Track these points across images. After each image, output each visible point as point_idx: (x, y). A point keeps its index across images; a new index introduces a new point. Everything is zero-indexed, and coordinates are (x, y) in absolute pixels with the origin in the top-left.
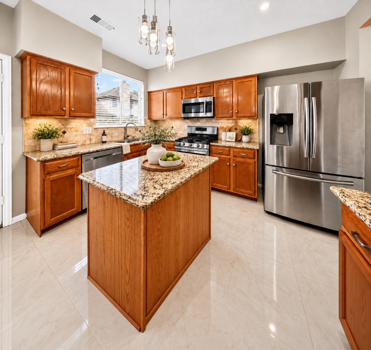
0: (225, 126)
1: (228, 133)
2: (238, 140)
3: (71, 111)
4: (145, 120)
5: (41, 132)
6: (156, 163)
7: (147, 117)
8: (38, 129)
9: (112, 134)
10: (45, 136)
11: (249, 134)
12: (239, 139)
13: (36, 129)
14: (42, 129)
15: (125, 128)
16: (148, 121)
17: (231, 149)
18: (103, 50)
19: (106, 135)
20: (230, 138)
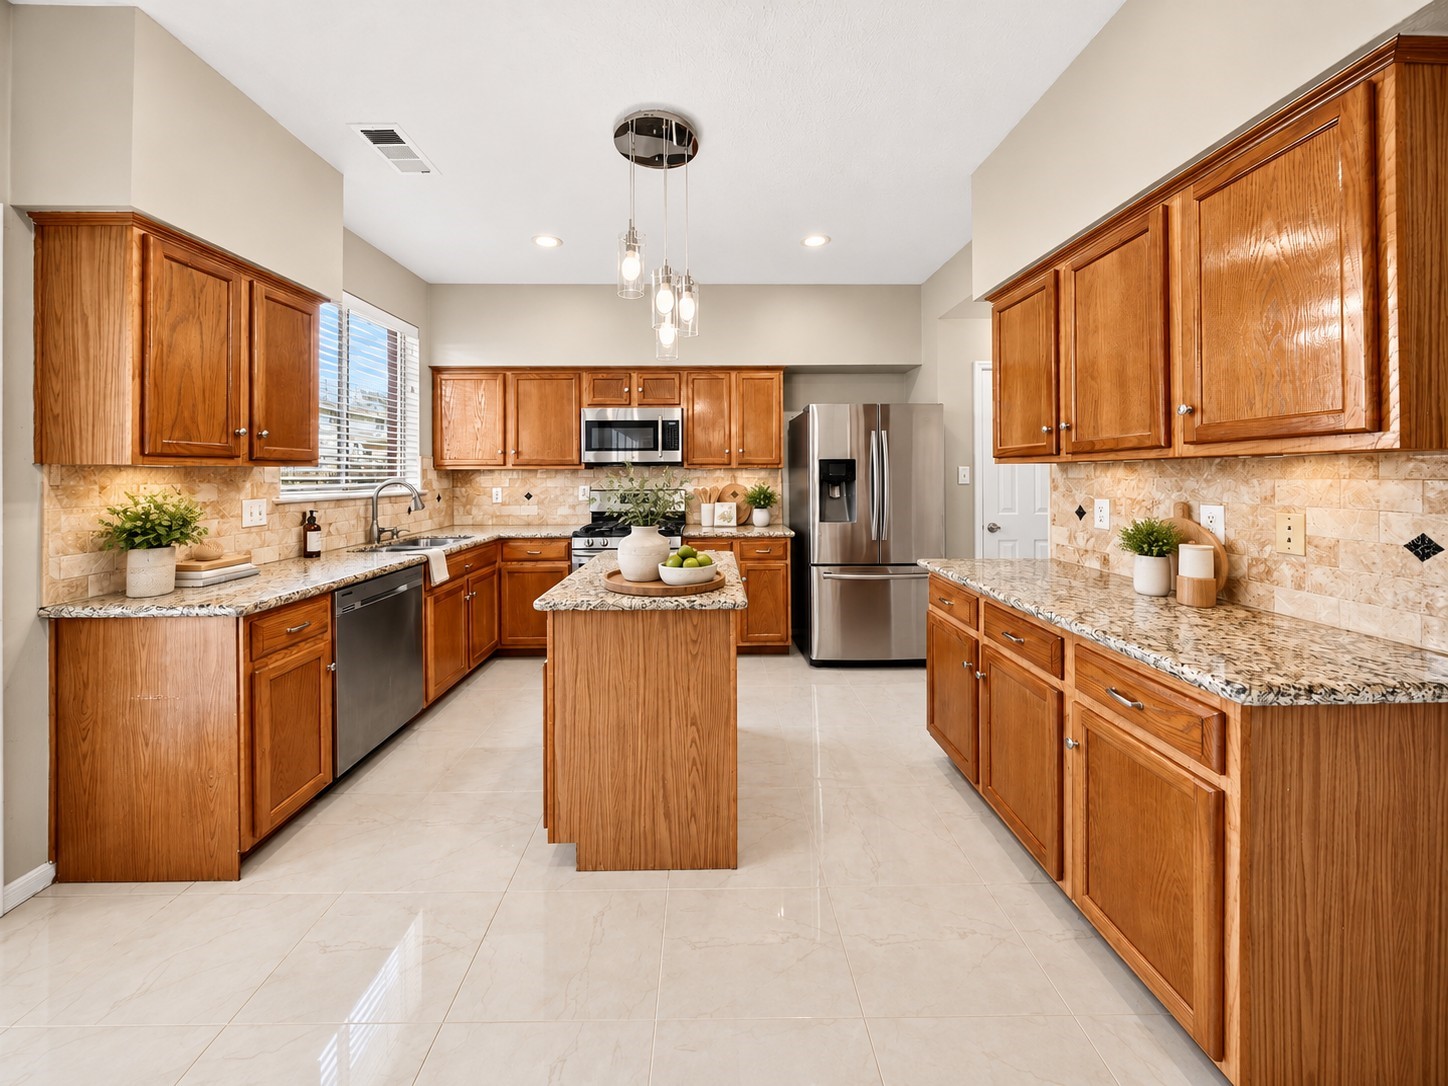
0: (708, 489)
1: (717, 504)
2: (744, 522)
3: (256, 442)
4: (424, 472)
5: (139, 523)
6: (652, 578)
7: (429, 462)
8: (125, 511)
9: (330, 524)
10: (158, 538)
11: (768, 504)
12: (742, 520)
13: (114, 512)
14: (139, 509)
15: (374, 502)
16: (432, 475)
17: (734, 542)
18: (347, 232)
19: (318, 529)
20: (723, 517)
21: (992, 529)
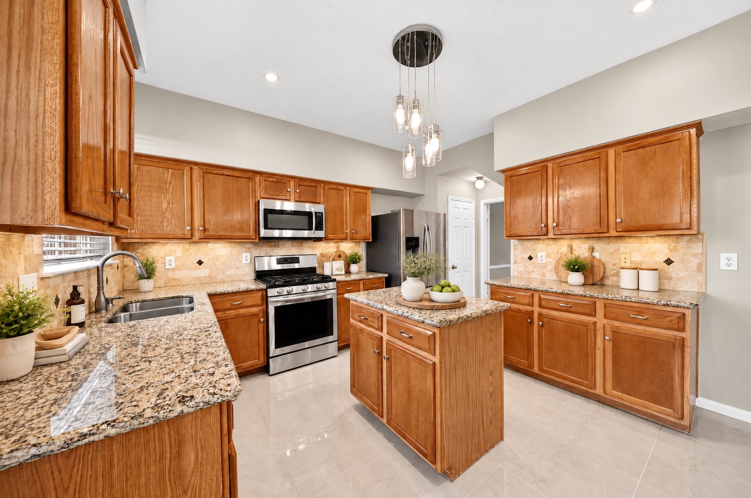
1: (333, 262)
11: (359, 261)
12: (347, 271)
17: (361, 282)
19: (83, 302)
20: (337, 269)
21: (453, 268)
